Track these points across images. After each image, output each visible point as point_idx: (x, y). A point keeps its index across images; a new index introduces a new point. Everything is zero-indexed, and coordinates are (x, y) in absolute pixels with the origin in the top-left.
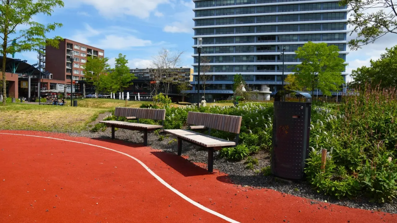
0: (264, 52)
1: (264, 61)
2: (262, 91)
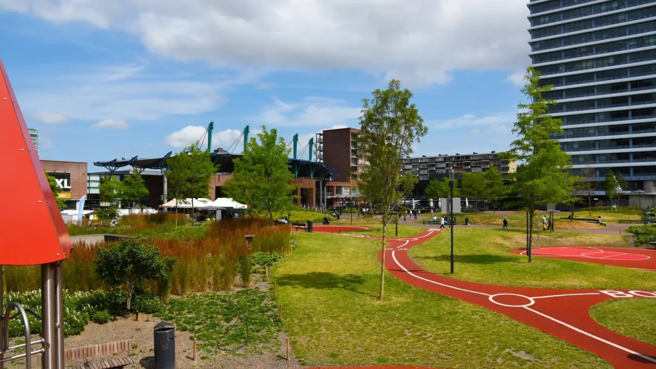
0: (645, 133)
1: (647, 145)
2: (650, 192)
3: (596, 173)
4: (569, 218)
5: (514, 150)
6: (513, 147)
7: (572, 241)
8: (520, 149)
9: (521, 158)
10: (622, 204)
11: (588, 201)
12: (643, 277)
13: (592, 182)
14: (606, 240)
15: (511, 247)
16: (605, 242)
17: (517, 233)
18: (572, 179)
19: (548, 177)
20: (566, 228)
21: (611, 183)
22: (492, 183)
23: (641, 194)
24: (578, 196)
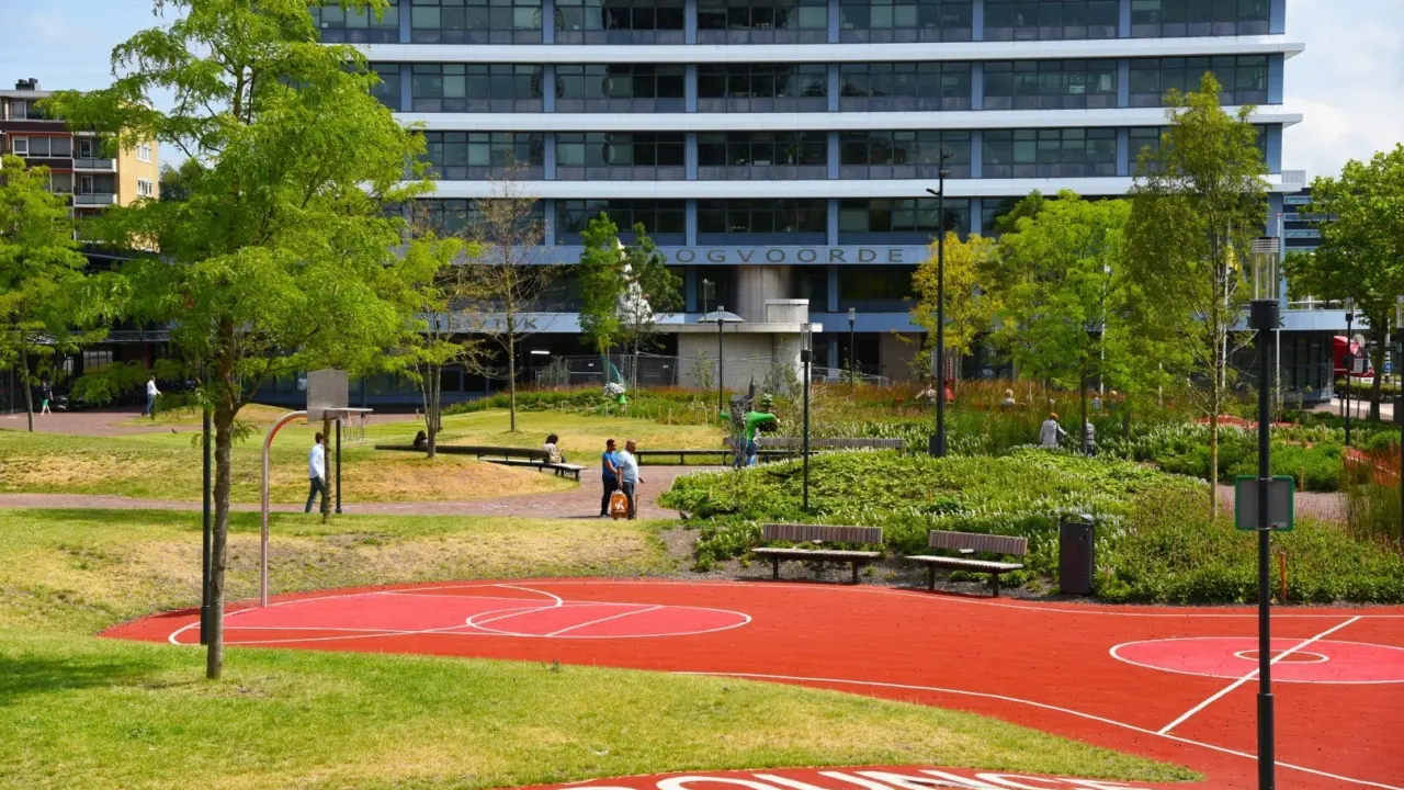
0: (750, 42)
1: (755, 101)
2: (762, 318)
3: (541, 225)
4: (419, 444)
5: (133, 84)
6: (132, 66)
7: (428, 557)
8: (165, 79)
9: (174, 128)
10: (648, 375)
11: (502, 360)
12: (717, 712)
13: (522, 270)
14: (577, 549)
15: (116, 604)
16: (570, 559)
17: (157, 529)
18: (433, 253)
19: (311, 233)
20: (399, 497)
21: (605, 275)
22: (20, 259)
23: (726, 328)
24: (458, 338)
